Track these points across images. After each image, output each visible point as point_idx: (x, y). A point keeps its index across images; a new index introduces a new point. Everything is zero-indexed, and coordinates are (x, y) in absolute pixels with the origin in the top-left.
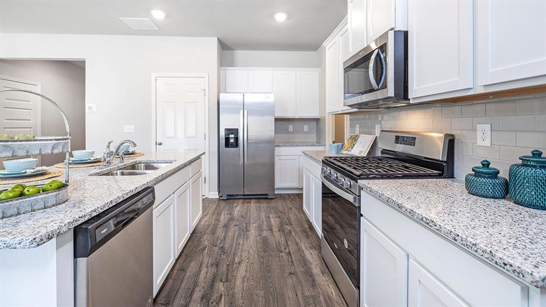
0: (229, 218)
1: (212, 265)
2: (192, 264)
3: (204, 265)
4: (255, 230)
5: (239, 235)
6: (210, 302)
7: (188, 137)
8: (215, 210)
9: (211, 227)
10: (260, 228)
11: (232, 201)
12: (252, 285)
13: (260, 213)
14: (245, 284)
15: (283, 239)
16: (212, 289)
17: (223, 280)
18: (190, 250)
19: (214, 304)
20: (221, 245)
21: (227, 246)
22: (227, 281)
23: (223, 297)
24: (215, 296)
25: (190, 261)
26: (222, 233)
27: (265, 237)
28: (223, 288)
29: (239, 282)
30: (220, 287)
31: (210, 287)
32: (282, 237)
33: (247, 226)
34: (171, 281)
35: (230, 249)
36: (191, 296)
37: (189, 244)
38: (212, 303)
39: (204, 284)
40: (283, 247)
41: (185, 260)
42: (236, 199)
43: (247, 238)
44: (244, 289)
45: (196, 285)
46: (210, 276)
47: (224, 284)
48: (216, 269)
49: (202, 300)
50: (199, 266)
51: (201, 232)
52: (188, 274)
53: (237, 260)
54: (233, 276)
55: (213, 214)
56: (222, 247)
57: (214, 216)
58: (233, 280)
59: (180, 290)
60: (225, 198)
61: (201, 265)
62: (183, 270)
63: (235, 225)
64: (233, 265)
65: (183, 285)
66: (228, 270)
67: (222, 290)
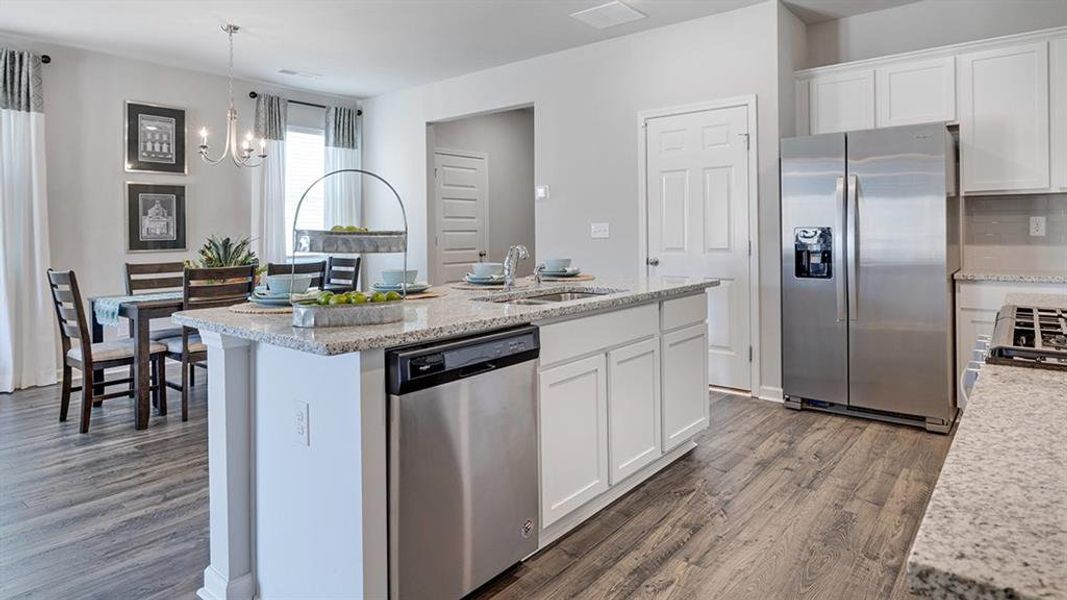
0: (782, 451)
1: (685, 526)
2: (649, 511)
3: (671, 520)
4: (833, 491)
5: (784, 490)
6: (645, 584)
7: (712, 250)
8: (757, 426)
9: (726, 458)
10: (850, 492)
11: (813, 416)
12: (748, 591)
13: (873, 460)
14: (733, 585)
15: (900, 534)
16: (661, 564)
17: (691, 560)
18: (658, 487)
19: (650, 589)
20: (727, 498)
21: (738, 502)
22: (697, 563)
23: (673, 586)
24: (660, 577)
25: (649, 505)
26: (746, 474)
27: (851, 514)
28: (681, 573)
29: (722, 575)
30: (678, 568)
31: (659, 559)
32: (902, 529)
33: (815, 477)
34: (596, 524)
35: (742, 511)
36: (618, 559)
37: (664, 475)
38: (648, 586)
39: (650, 552)
40: (884, 550)
41: (640, 500)
42: (830, 414)
43: (798, 502)
44: (726, 591)
45: (635, 546)
46: (669, 542)
47: (688, 566)
48: (689, 536)
49: (631, 574)
50: (660, 518)
51: (700, 462)
52: (632, 524)
53: (744, 536)
54: (716, 561)
55: (749, 433)
56: (728, 502)
57: (747, 437)
58: (713, 567)
59: (604, 545)
60: (798, 406)
61: (665, 517)
62: (628, 515)
63: (787, 469)
64: (729, 541)
65: (615, 538)
66: (712, 546)
67: (678, 575)
